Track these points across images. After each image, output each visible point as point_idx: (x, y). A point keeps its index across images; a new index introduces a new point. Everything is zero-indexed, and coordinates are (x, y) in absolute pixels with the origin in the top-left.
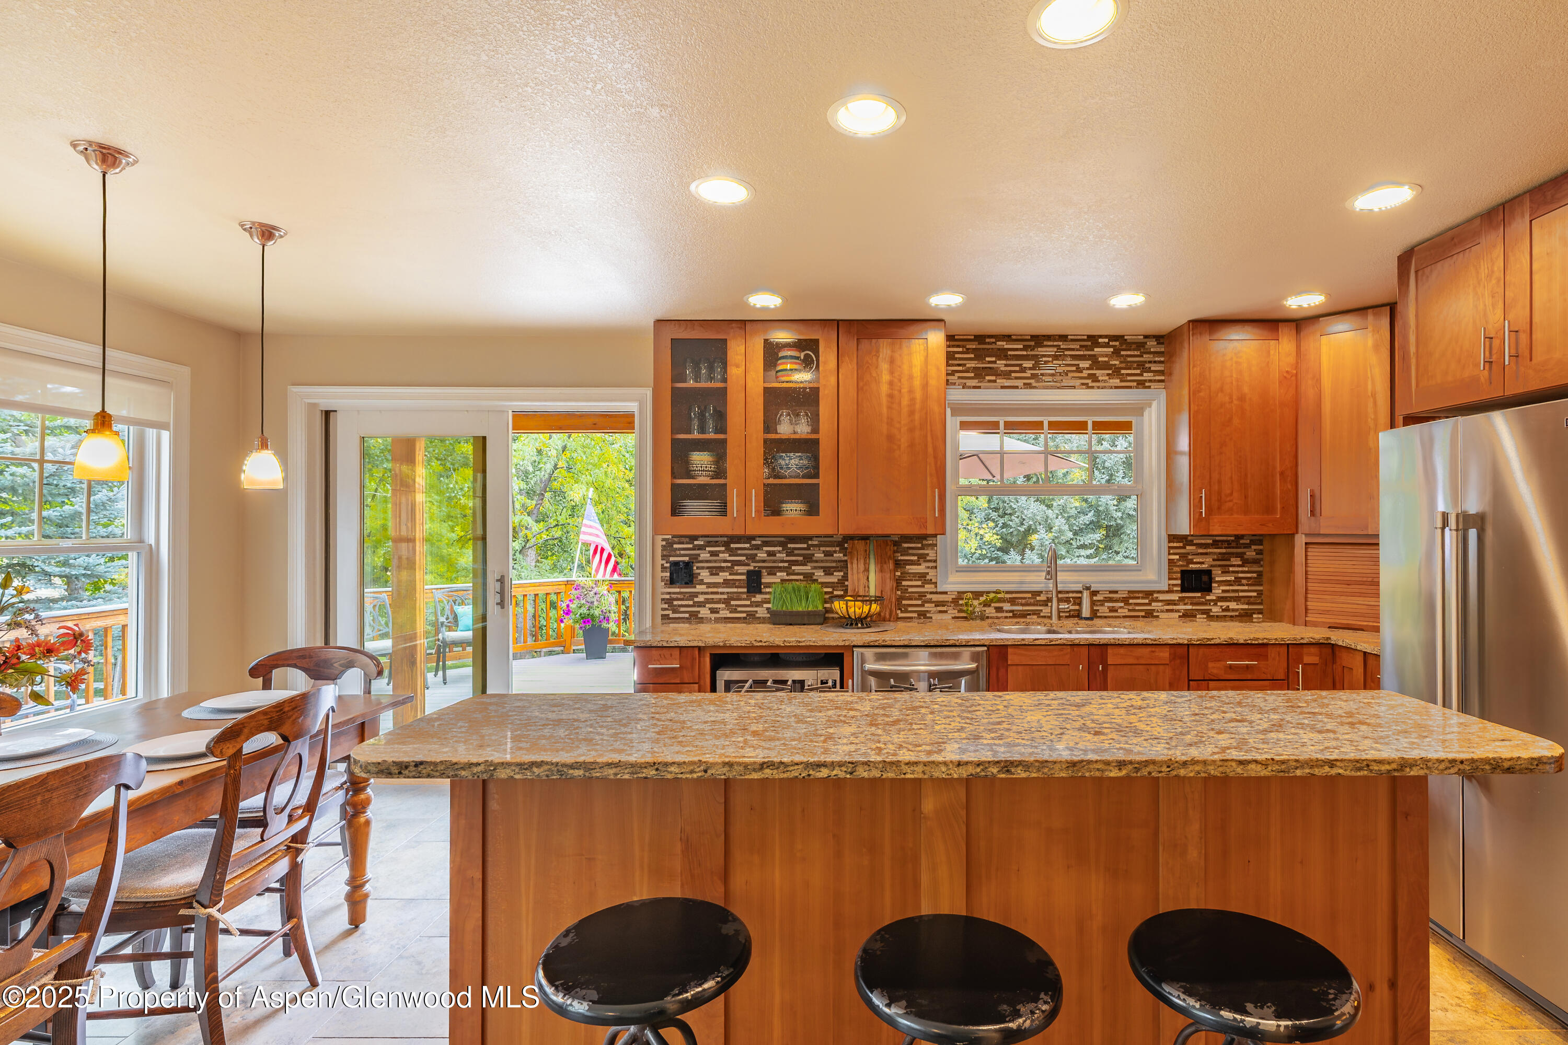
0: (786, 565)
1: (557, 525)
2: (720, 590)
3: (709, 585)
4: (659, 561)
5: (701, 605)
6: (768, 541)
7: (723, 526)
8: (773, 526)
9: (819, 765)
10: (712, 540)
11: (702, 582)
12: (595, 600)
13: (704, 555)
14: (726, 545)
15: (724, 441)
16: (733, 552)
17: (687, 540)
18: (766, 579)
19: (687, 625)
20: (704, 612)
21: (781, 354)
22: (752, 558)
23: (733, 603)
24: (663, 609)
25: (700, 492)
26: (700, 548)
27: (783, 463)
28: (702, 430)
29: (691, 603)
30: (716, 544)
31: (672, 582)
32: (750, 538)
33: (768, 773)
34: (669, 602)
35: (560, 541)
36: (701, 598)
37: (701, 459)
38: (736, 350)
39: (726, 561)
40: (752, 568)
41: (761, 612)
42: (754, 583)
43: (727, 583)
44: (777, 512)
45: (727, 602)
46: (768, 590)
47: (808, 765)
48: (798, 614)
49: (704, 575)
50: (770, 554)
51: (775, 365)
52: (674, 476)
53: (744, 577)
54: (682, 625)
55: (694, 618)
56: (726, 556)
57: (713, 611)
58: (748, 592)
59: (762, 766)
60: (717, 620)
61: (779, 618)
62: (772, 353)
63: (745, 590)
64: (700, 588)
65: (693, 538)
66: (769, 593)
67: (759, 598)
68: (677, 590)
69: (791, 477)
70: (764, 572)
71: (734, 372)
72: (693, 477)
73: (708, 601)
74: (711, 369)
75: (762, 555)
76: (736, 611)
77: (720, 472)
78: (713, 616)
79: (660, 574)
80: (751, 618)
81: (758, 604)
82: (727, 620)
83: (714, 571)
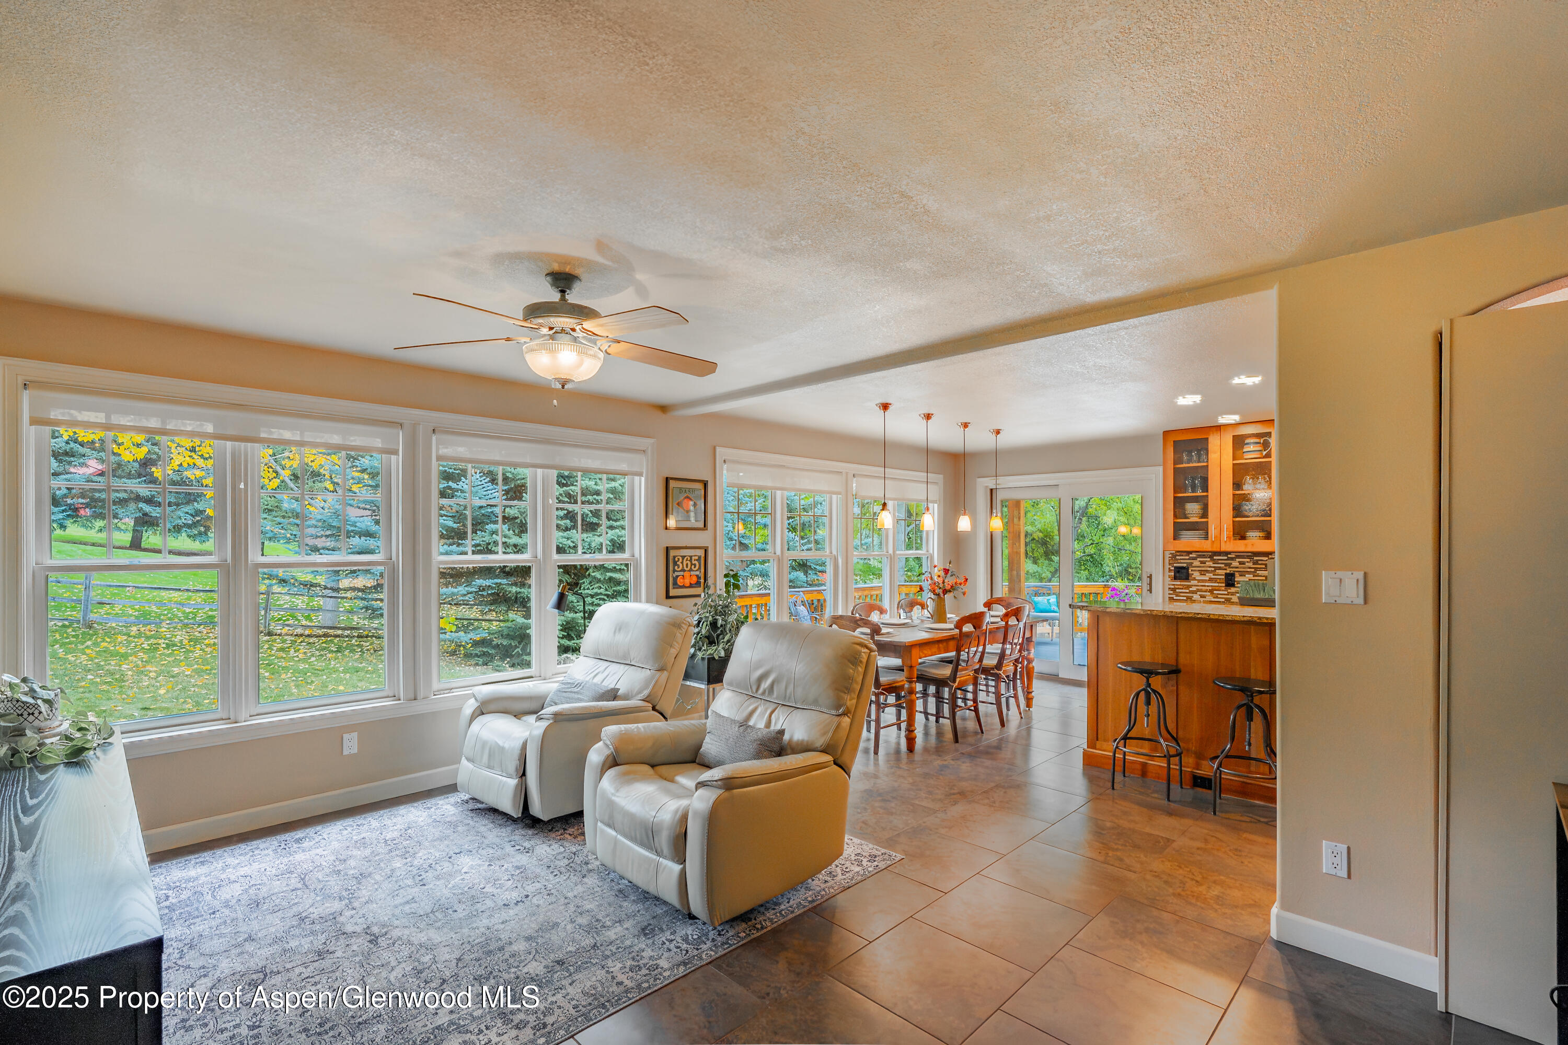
0: (1253, 570)
1: (1092, 544)
2: (1207, 584)
3: (1199, 581)
4: (1167, 566)
5: (1195, 592)
6: (1239, 555)
7: (1207, 546)
8: (1240, 546)
9: (1198, 614)
10: (1201, 554)
11: (1194, 579)
12: (1126, 598)
13: (1196, 563)
14: (1211, 557)
15: (1207, 496)
16: (1215, 562)
17: (1185, 554)
18: (1238, 578)
19: (1185, 604)
20: (1196, 597)
21: (1247, 441)
22: (1229, 565)
23: (1215, 592)
24: (1169, 594)
25: (1193, 527)
26: (1194, 559)
27: (1247, 508)
28: (1193, 491)
29: (1187, 591)
30: (1204, 556)
31: (1175, 578)
32: (1226, 553)
33: (1183, 615)
34: (1174, 590)
35: (1092, 557)
36: (1194, 589)
37: (1193, 509)
38: (1214, 441)
39: (1210, 567)
40: (1228, 572)
41: (1235, 599)
42: (1230, 581)
43: (1211, 580)
44: (1243, 538)
45: (1211, 591)
46: (1239, 585)
47: (1195, 613)
48: (1258, 600)
49: (1196, 575)
50: (1240, 563)
51: (1243, 448)
52: (1175, 516)
53: (1223, 577)
54: (1181, 604)
55: (1189, 599)
56: (1211, 564)
57: (1202, 596)
58: (1226, 586)
59: (1181, 613)
60: (1205, 602)
61: (1244, 602)
62: (1239, 442)
63: (1224, 585)
64: (1193, 582)
65: (1189, 553)
66: (1238, 587)
67: (1233, 590)
68: (1179, 583)
69: (1253, 516)
70: (1237, 574)
71: (1213, 456)
72: (1187, 518)
73: (1198, 590)
74: (1199, 455)
75: (1235, 564)
76: (1217, 597)
77: (1205, 514)
78: (1202, 599)
79: (1167, 574)
80: (1228, 601)
81: (1233, 594)
82: (1211, 602)
83: (1203, 573)
